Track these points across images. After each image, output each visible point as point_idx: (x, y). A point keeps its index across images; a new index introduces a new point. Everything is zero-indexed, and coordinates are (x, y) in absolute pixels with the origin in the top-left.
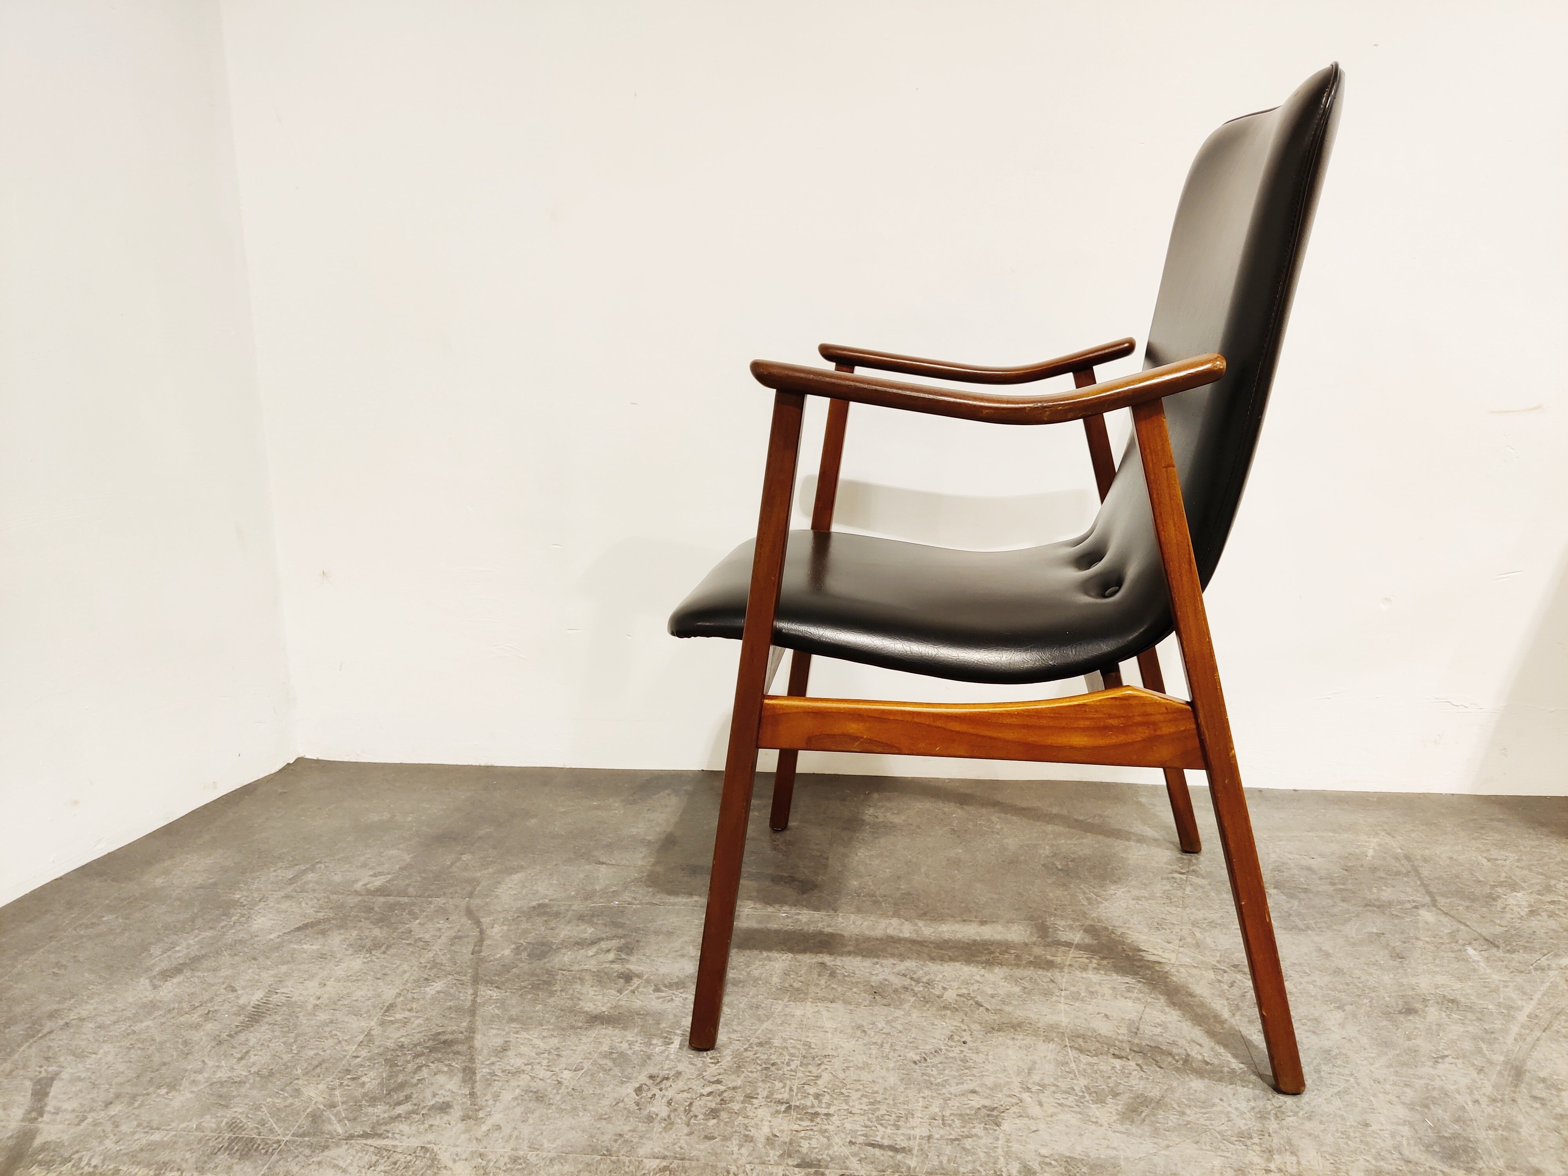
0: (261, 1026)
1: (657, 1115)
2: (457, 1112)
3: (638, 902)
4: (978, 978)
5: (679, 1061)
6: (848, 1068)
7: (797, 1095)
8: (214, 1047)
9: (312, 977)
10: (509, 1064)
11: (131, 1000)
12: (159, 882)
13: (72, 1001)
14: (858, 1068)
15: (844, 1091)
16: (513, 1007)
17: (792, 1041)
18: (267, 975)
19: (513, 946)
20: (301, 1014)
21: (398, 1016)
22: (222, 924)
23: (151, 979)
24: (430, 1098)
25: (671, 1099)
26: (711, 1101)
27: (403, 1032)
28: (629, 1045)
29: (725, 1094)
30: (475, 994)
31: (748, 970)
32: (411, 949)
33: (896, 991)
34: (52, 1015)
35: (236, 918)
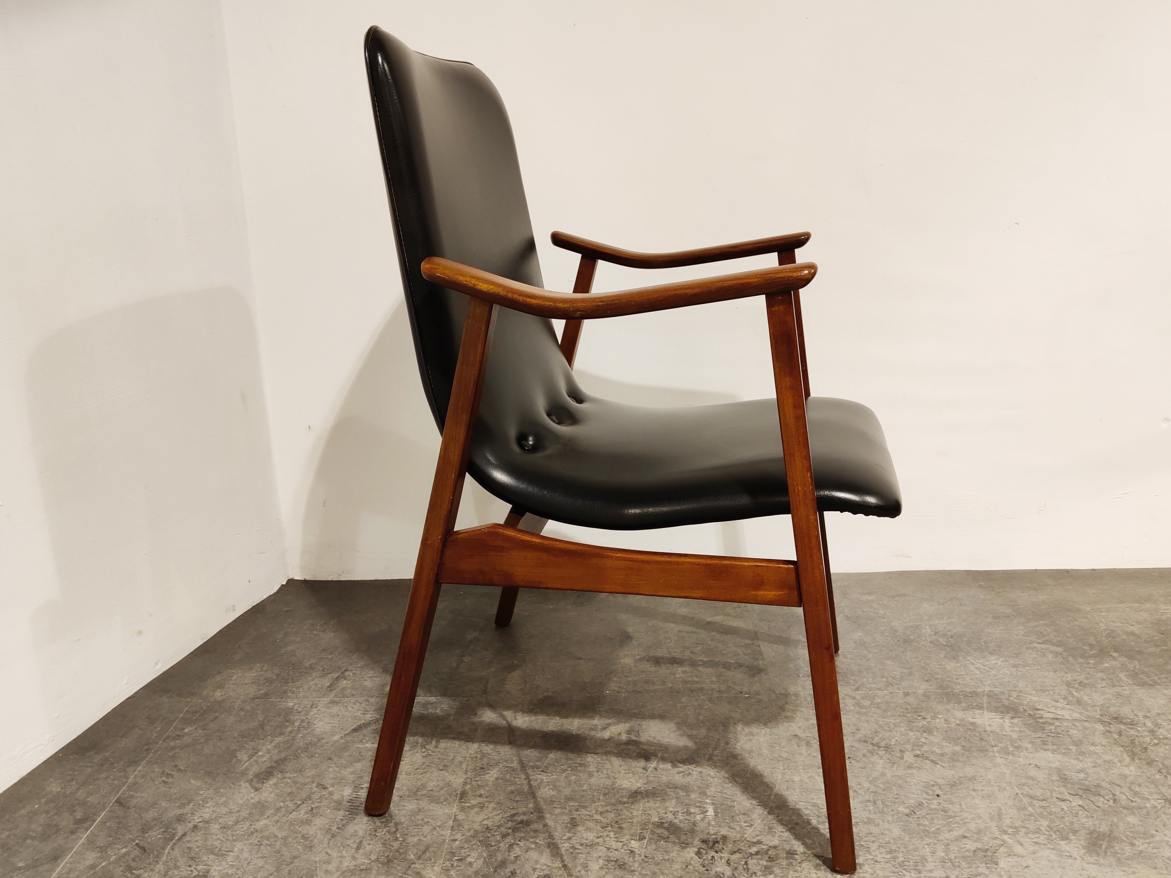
0: (362, 818)
3: (624, 691)
4: (923, 740)
5: (721, 827)
8: (330, 839)
10: (582, 838)
11: (241, 802)
12: (218, 695)
13: (191, 805)
14: (865, 823)
15: (863, 843)
16: (564, 788)
17: (802, 803)
18: (346, 773)
21: (473, 802)
22: (289, 730)
23: (250, 782)
24: (532, 872)
25: (729, 860)
26: (761, 859)
27: (482, 816)
28: (674, 814)
29: (770, 852)
30: (528, 778)
33: (864, 755)
34: (180, 819)
35: (298, 723)
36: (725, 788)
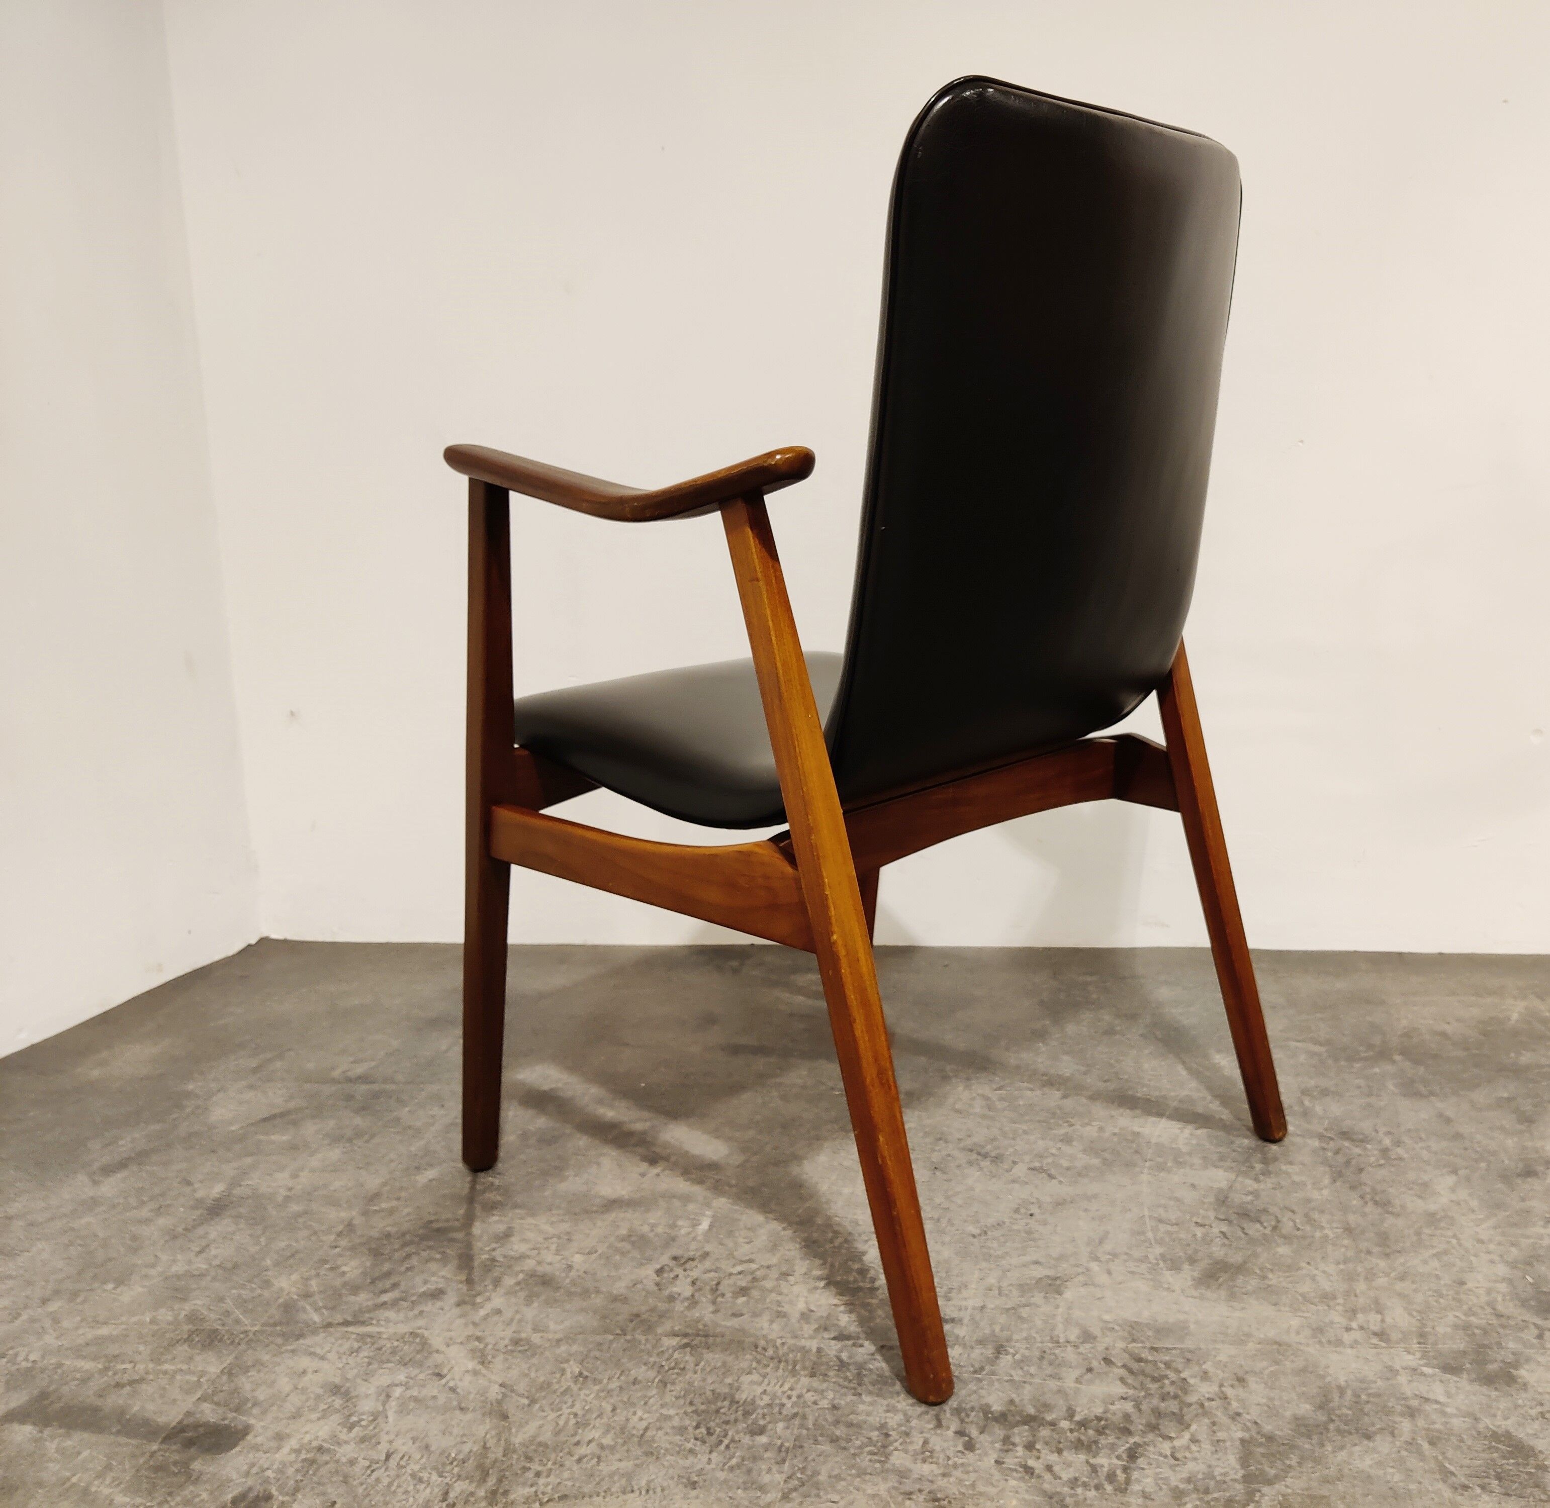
1: (679, 1294)
2: (451, 1298)
3: (667, 1083)
5: (708, 1242)
8: (168, 1240)
9: (282, 1168)
10: (511, 1249)
11: (67, 1197)
18: (228, 1167)
19: (520, 1132)
20: (269, 1206)
21: (384, 1205)
22: (174, 1116)
23: (91, 1174)
24: (421, 1284)
26: (741, 1279)
27: (389, 1220)
28: (652, 1226)
29: (758, 1272)
32: (399, 1137)
33: (959, 1166)
35: (190, 1109)
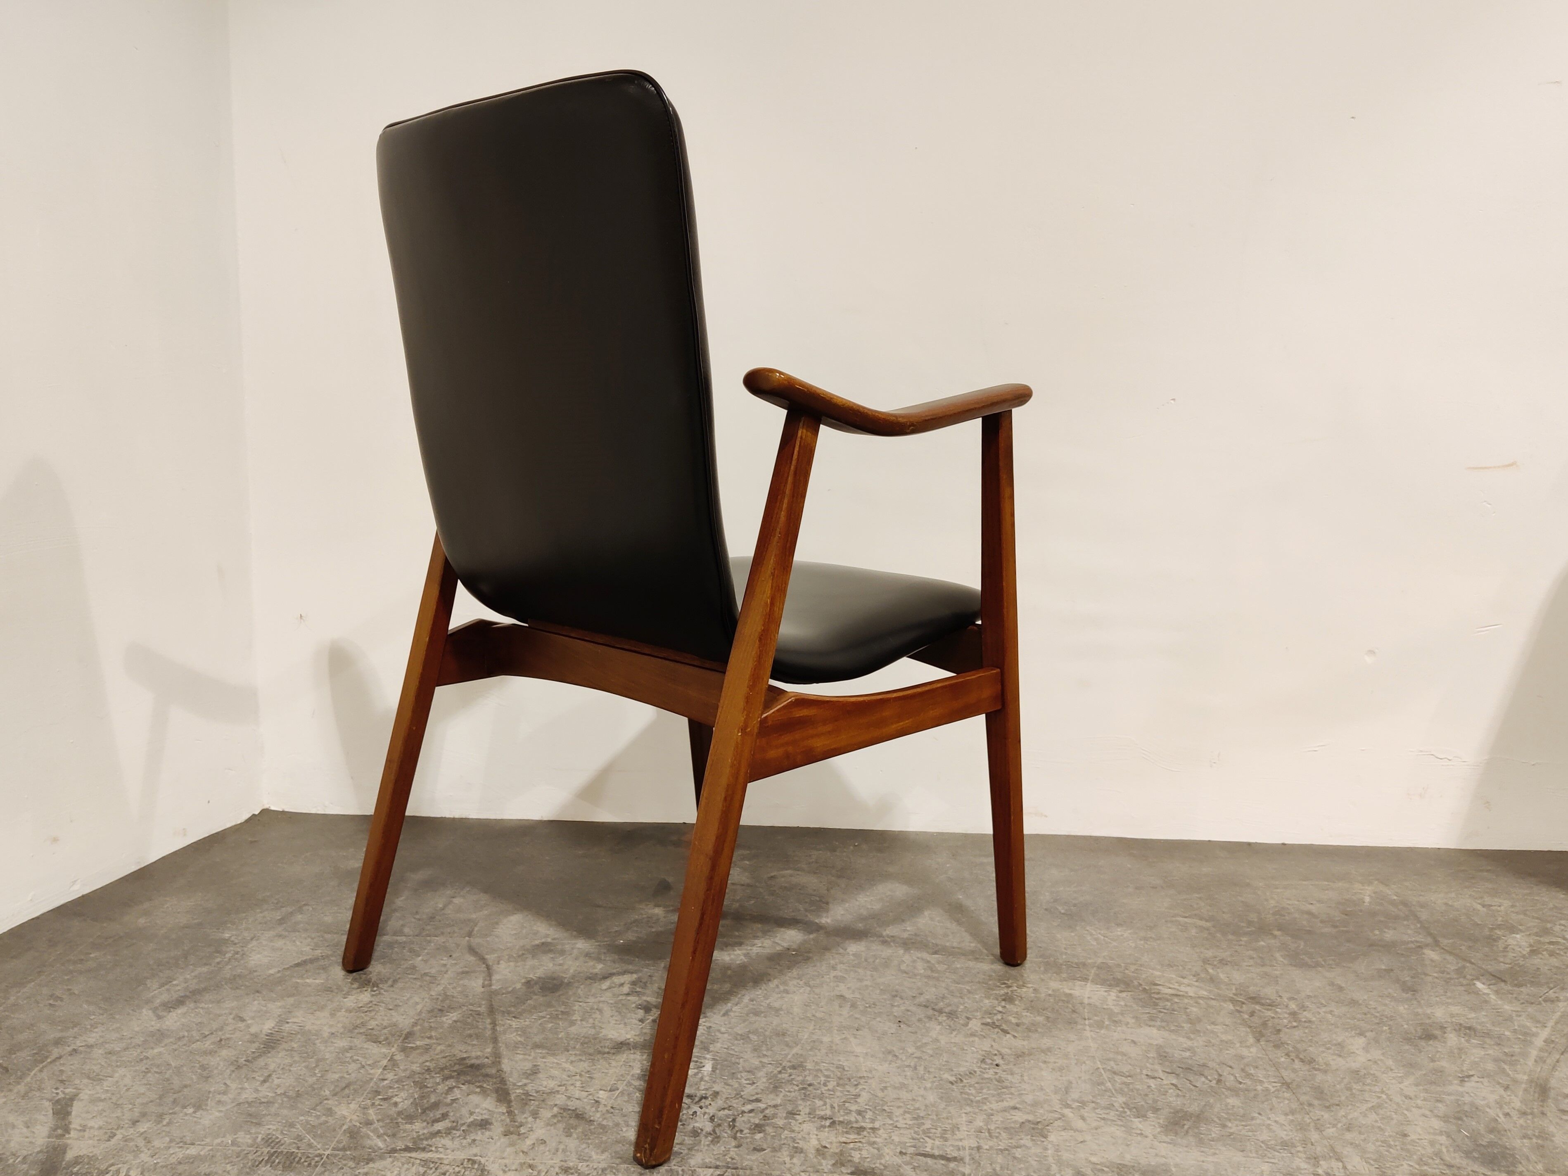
0: (279, 1052)
1: (702, 1130)
2: (497, 1129)
3: (641, 941)
4: (1000, 1009)
5: (714, 1082)
6: (886, 1088)
7: (839, 1112)
8: (233, 1071)
9: (322, 1008)
10: (541, 1085)
11: (137, 1029)
12: (142, 921)
13: (76, 1029)
14: (895, 1088)
15: (886, 1108)
16: (536, 1035)
17: (824, 1065)
18: (274, 1007)
19: (523, 981)
20: (317, 1042)
21: (418, 1043)
22: (217, 960)
23: (155, 1010)
24: (468, 1116)
25: (713, 1116)
26: (754, 1117)
27: (426, 1057)
29: (767, 1111)
30: (494, 1024)
31: (768, 1002)
32: (419, 983)
33: (920, 1020)
34: (58, 1042)
35: (230, 955)
36: (733, 1045)
